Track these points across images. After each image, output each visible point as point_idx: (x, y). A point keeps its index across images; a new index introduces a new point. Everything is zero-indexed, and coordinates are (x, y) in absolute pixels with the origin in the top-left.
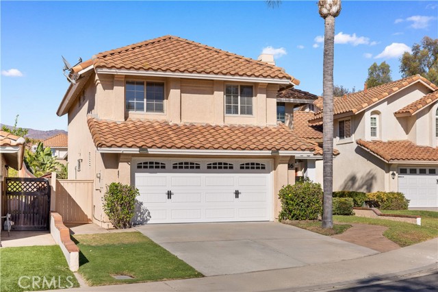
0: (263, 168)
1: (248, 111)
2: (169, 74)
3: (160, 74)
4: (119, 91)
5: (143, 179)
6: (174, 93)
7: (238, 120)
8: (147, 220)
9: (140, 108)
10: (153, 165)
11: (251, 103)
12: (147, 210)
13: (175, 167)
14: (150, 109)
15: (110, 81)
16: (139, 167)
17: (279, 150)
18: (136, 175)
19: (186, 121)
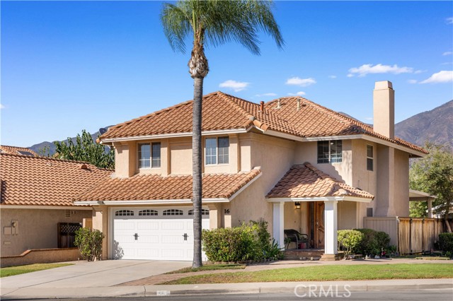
0: (208, 213)
1: (225, 160)
4: (126, 154)
7: (216, 169)
8: (122, 256)
9: (147, 165)
10: (125, 213)
12: (121, 249)
13: (140, 215)
14: (153, 165)
15: (121, 147)
16: (117, 215)
18: (115, 221)
19: (174, 173)
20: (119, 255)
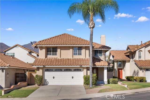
0: (81, 70)
1: (80, 54)
2: (58, 46)
3: (55, 46)
4: (44, 50)
5: (46, 73)
6: (59, 50)
7: (77, 57)
8: (48, 84)
9: (50, 54)
10: (48, 70)
11: (81, 52)
12: (48, 82)
13: (55, 70)
14: (53, 54)
15: (41, 48)
16: (46, 70)
17: (82, 65)
18: (45, 72)
19: (62, 57)
20: (47, 84)
